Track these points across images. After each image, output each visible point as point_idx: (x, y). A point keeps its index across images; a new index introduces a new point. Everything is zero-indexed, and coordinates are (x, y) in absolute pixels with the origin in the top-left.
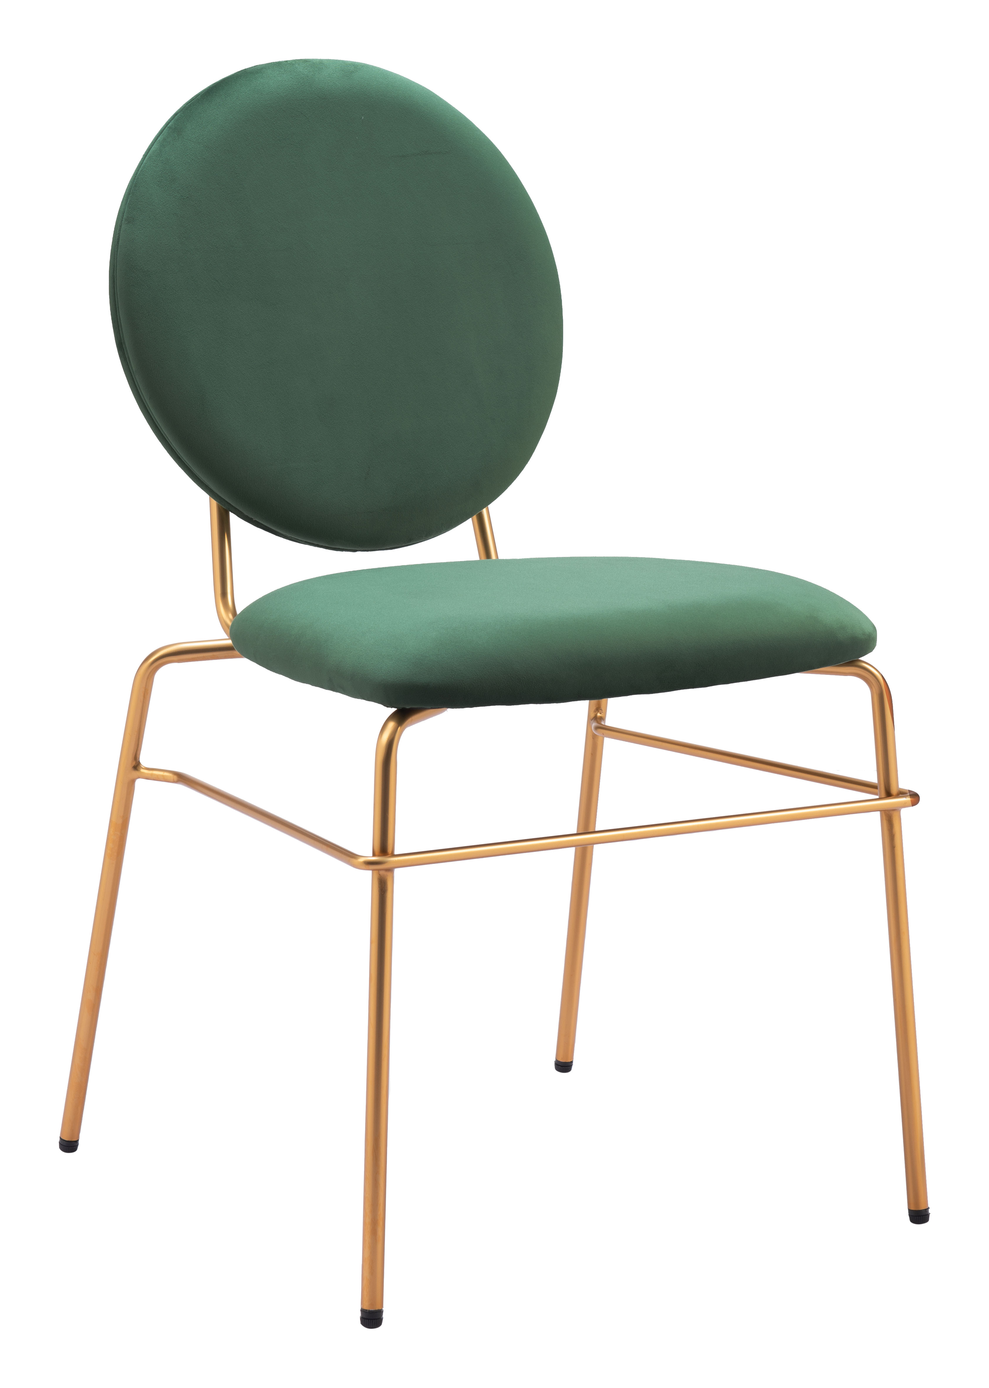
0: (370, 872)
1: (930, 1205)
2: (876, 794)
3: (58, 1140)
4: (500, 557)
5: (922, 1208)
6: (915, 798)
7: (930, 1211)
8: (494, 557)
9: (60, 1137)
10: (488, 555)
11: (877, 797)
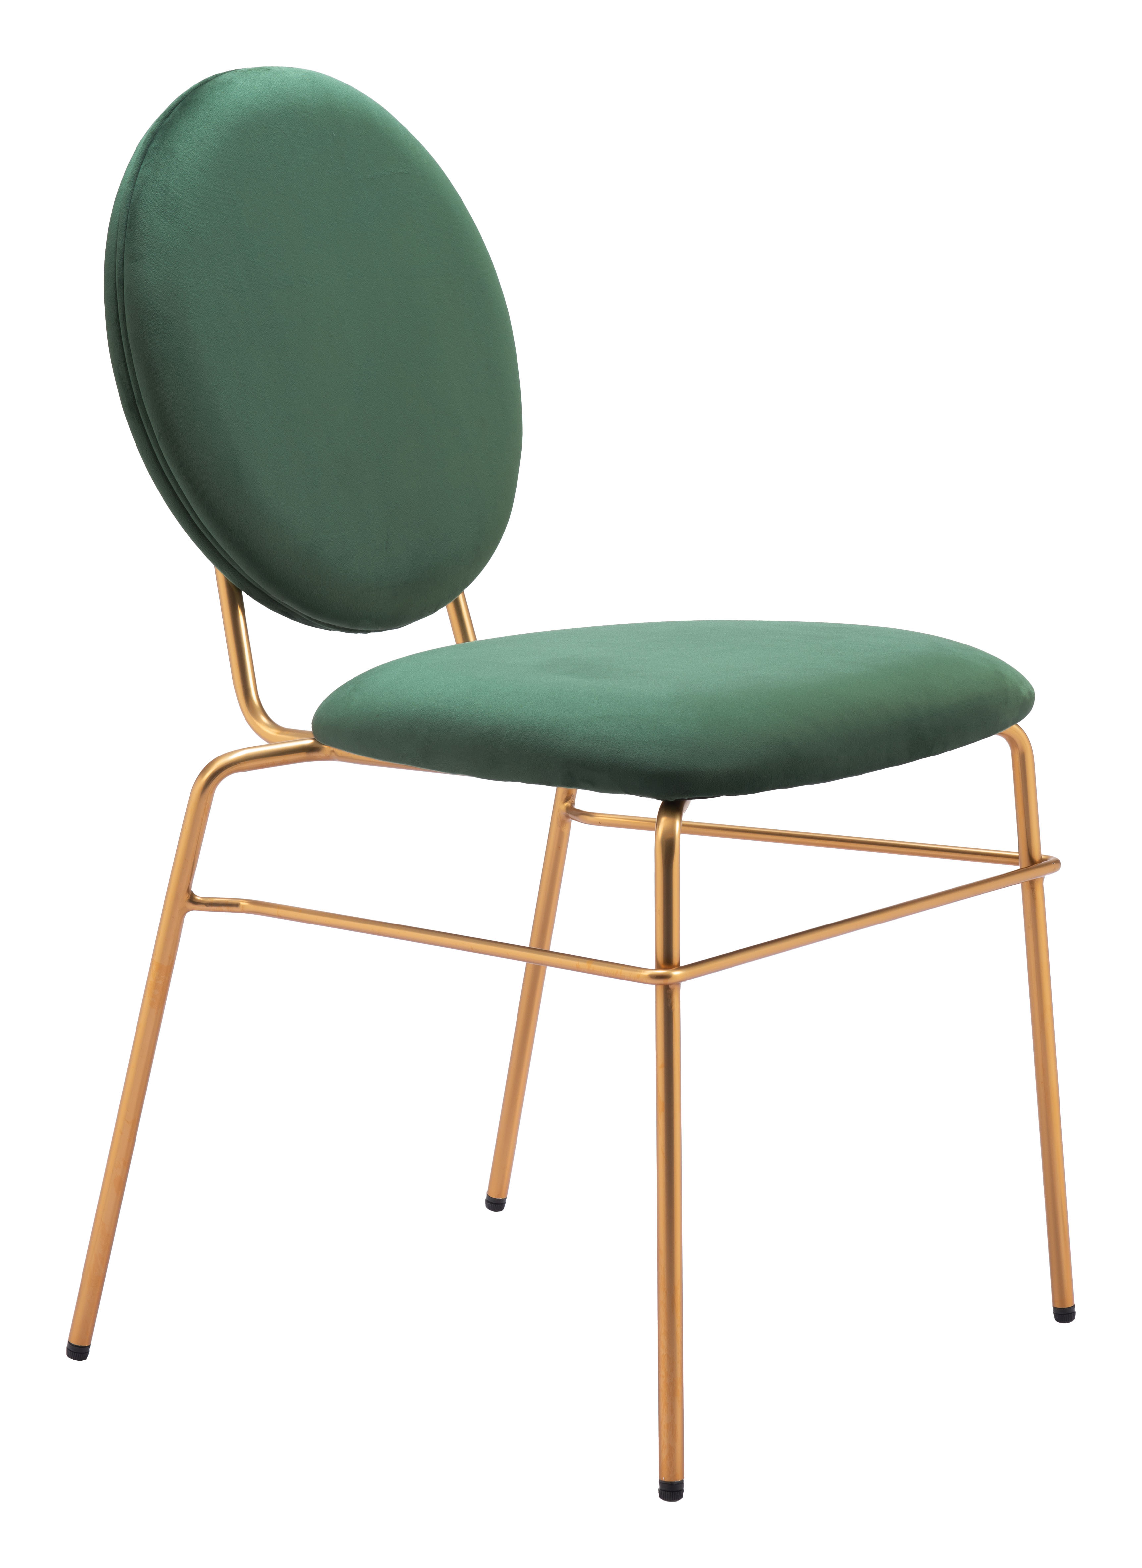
0: (654, 986)
1: (1076, 1303)
2: (1017, 864)
3: (65, 1345)
4: (479, 639)
5: (1069, 1305)
6: (1054, 864)
7: (1076, 1309)
8: (472, 639)
9: (68, 1341)
10: (465, 637)
11: (1017, 868)
